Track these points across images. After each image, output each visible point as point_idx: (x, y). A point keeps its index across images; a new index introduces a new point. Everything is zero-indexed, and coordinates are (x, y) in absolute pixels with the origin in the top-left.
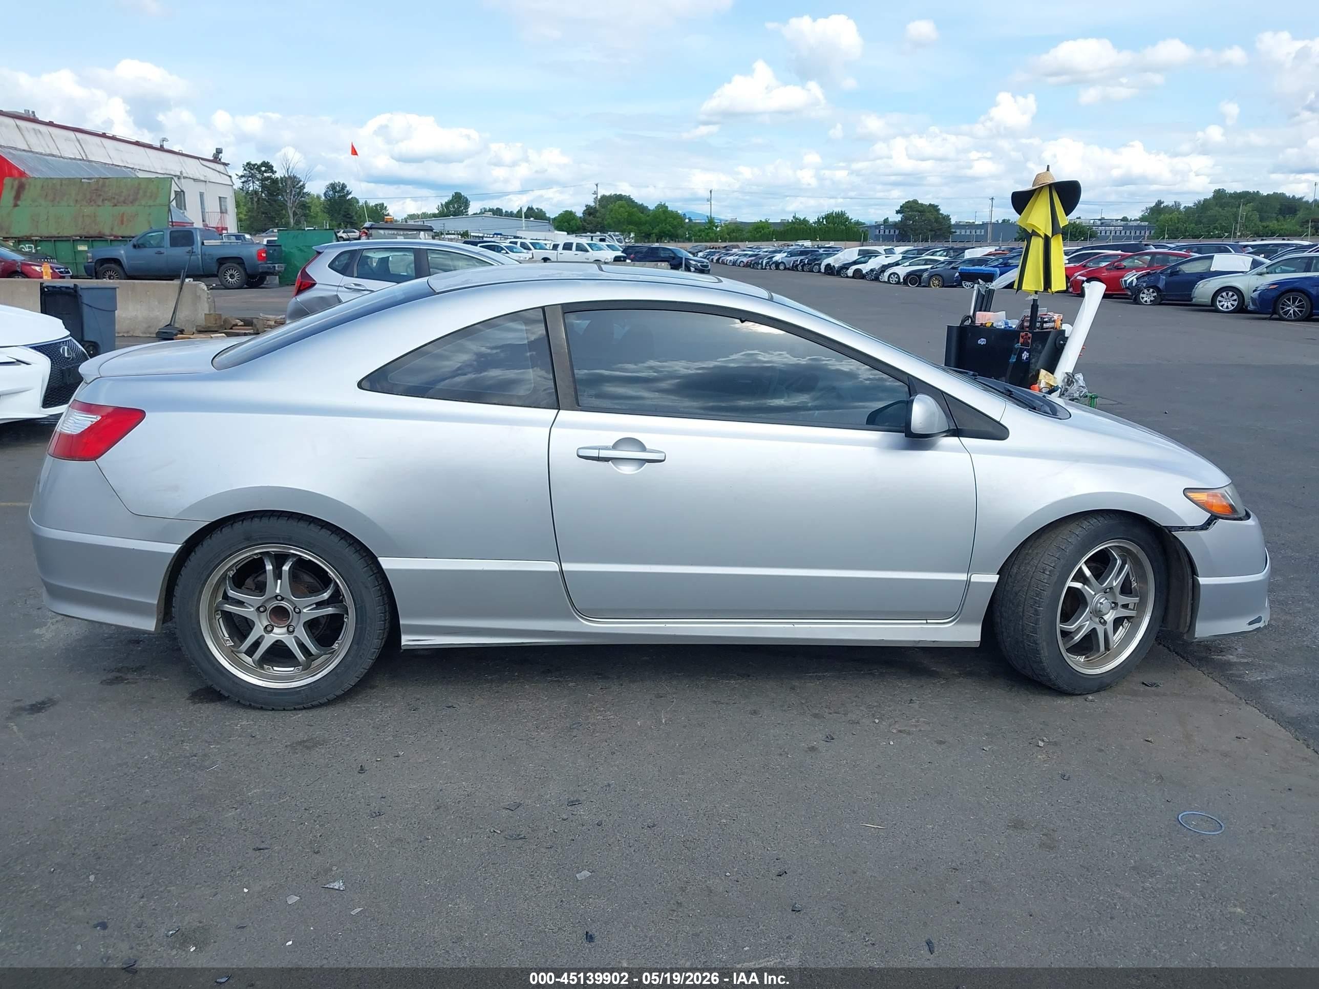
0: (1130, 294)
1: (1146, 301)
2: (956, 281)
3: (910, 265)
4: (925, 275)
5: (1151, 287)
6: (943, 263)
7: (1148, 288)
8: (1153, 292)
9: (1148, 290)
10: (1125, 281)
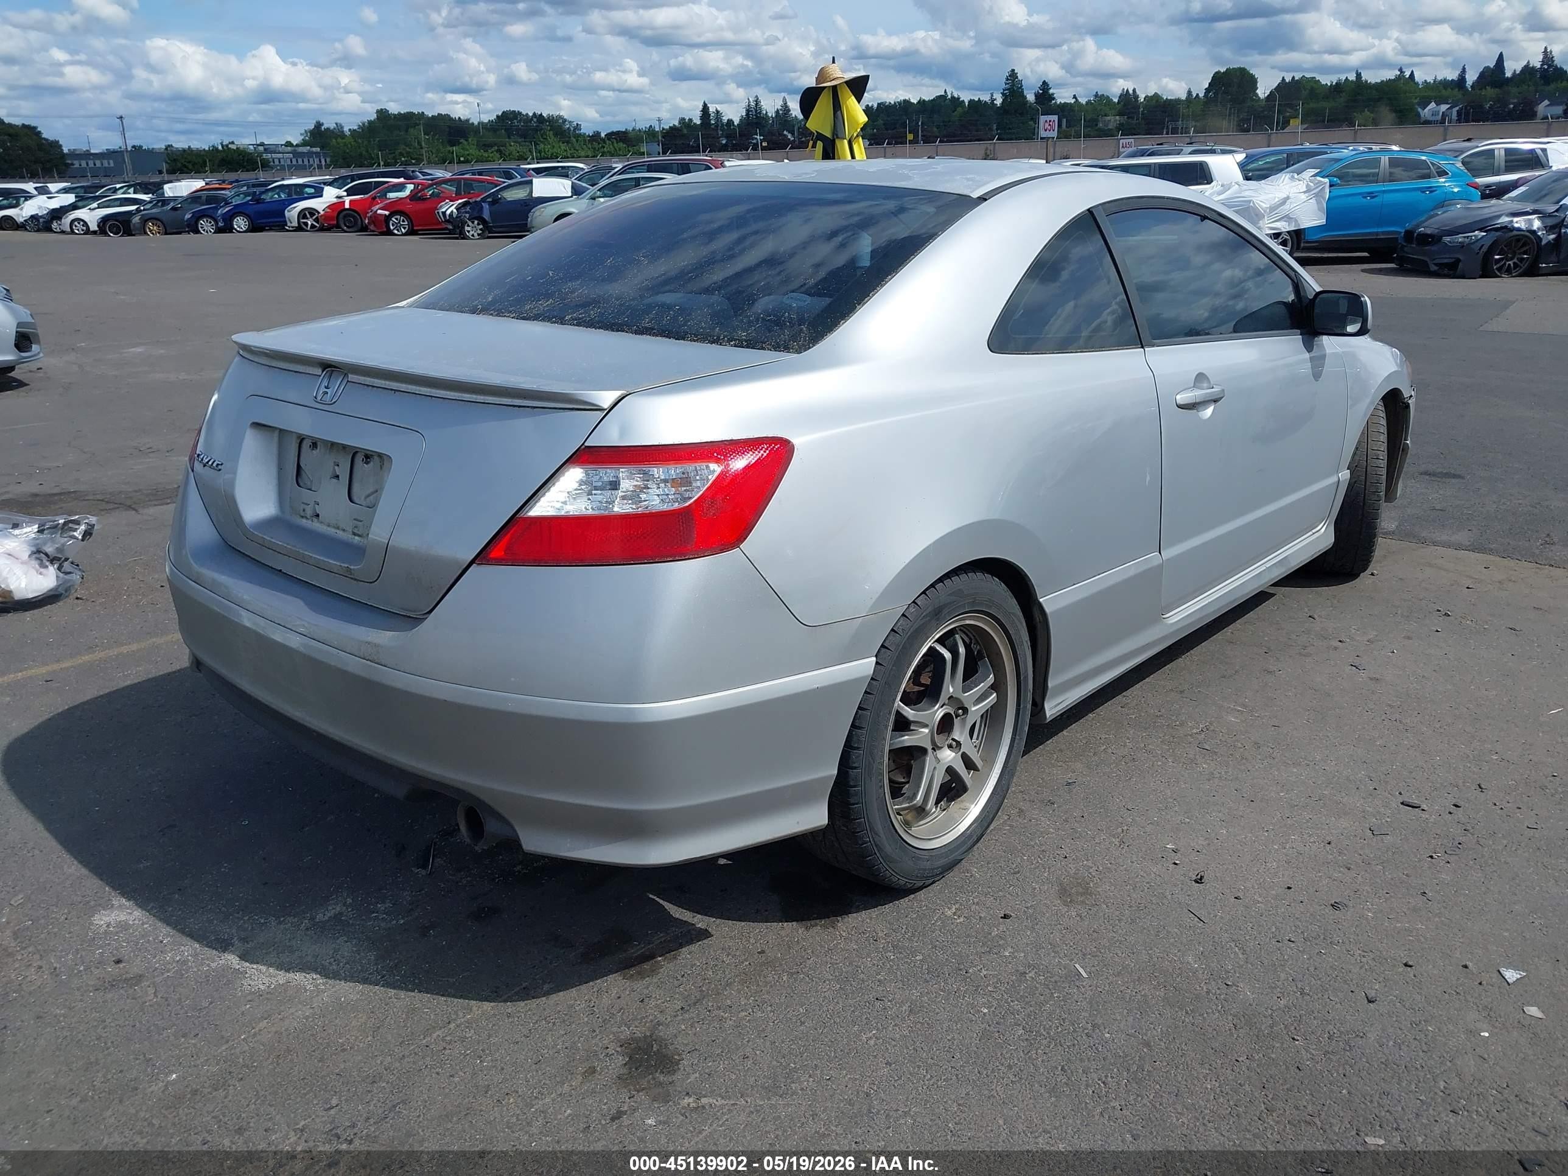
0: (451, 227)
1: (473, 235)
2: (188, 226)
3: (98, 208)
4: (136, 219)
5: (476, 218)
6: (150, 202)
7: (472, 219)
8: (478, 224)
9: (473, 223)
10: (444, 213)
